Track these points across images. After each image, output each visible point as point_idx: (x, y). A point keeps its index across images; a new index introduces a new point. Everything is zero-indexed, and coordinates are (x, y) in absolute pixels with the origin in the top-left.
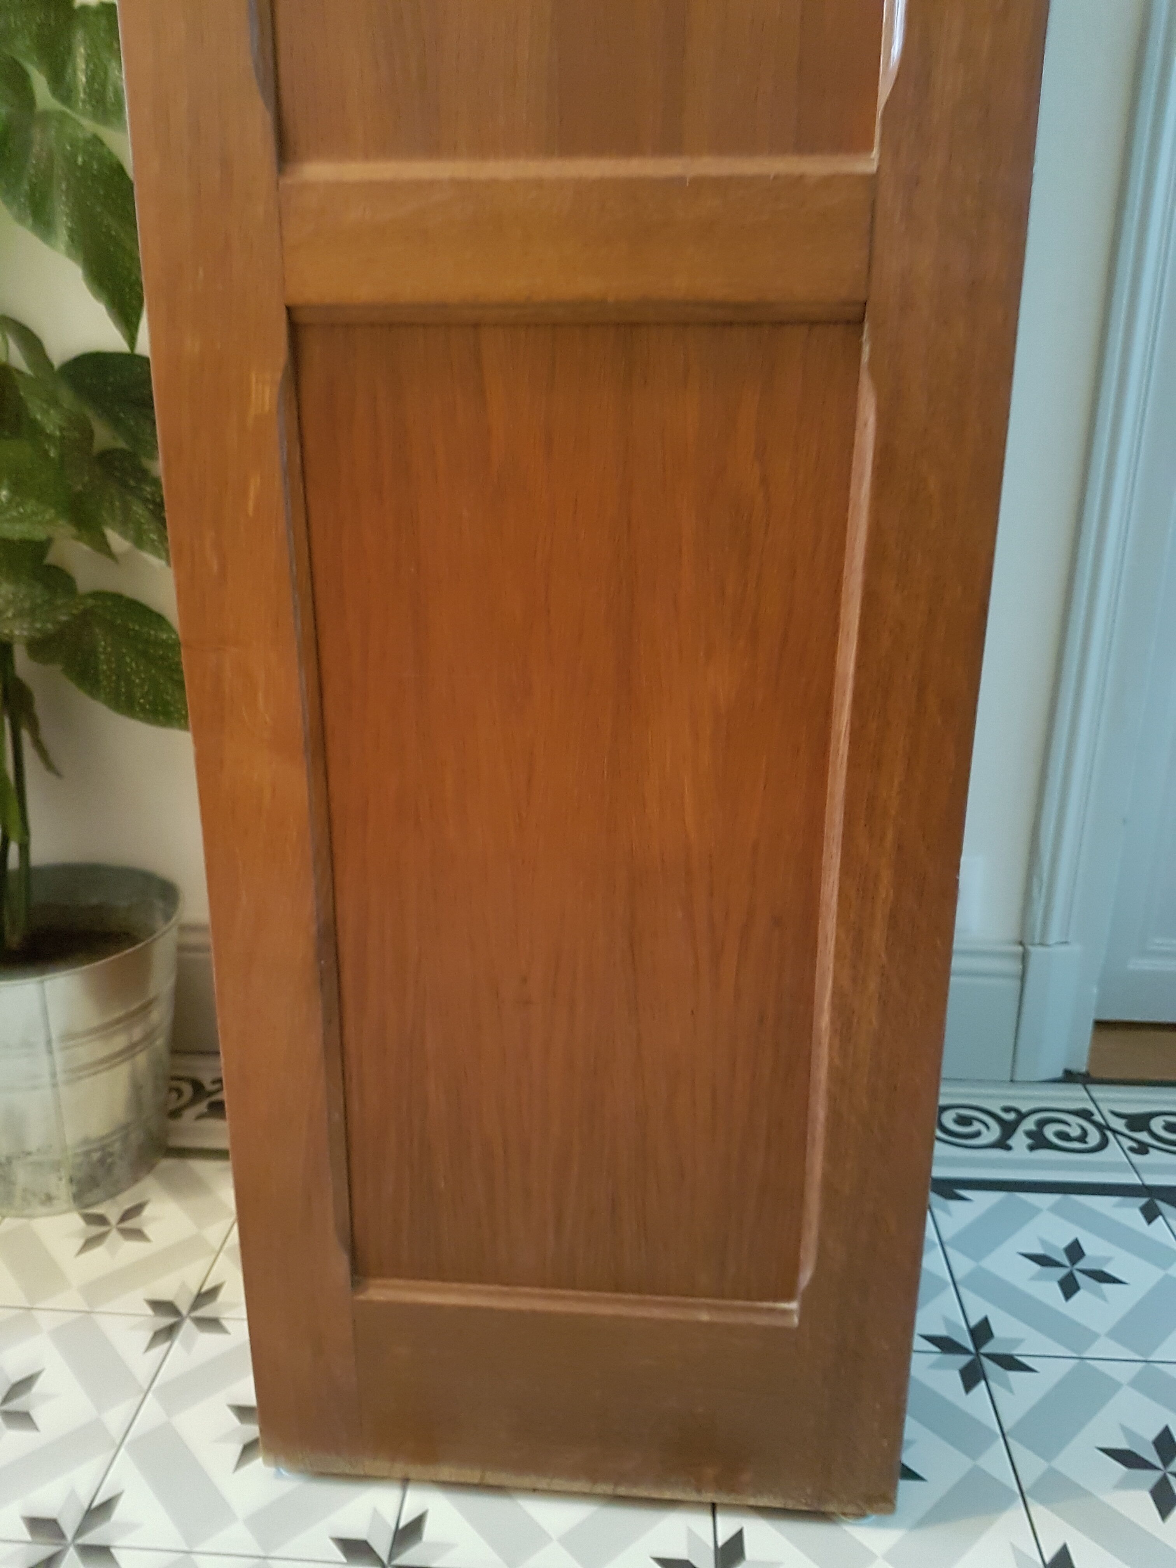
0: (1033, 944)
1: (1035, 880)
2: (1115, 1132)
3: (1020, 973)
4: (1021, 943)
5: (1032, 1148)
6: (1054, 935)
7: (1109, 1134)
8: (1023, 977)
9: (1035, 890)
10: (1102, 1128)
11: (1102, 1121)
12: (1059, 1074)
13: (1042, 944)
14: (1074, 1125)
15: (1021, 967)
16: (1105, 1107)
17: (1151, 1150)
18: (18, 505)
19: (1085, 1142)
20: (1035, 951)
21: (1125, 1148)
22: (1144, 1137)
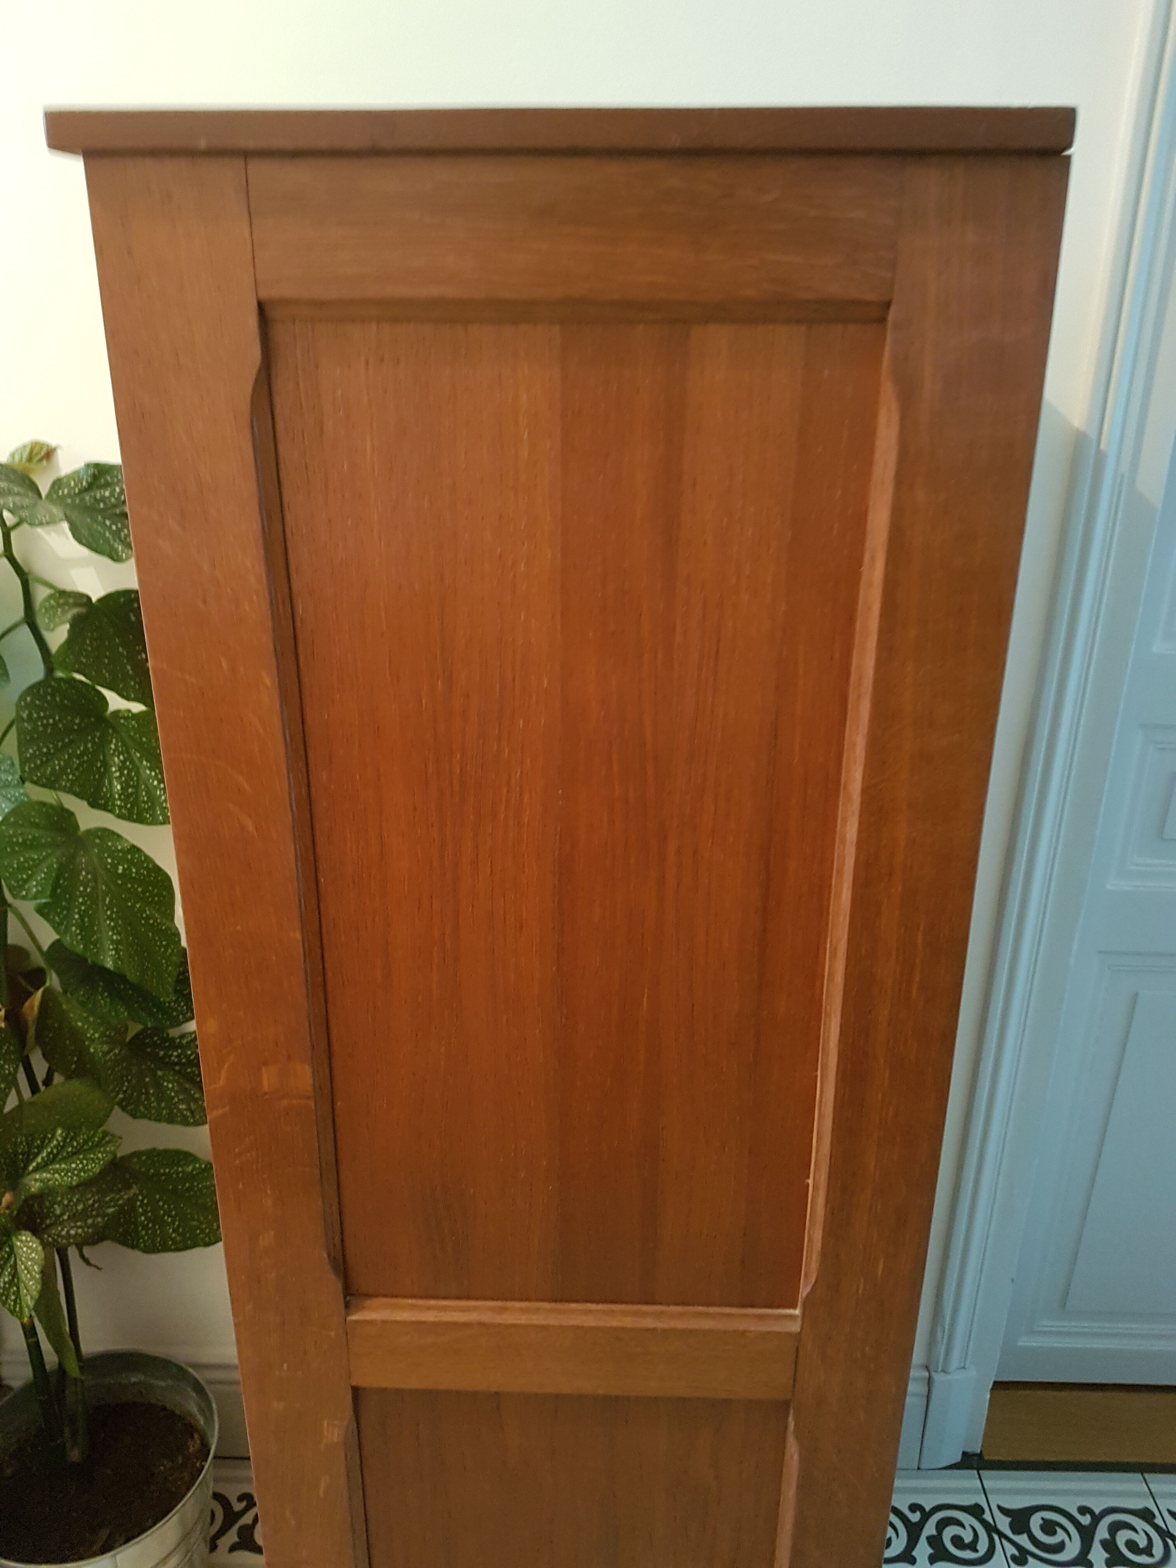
0: (936, 1371)
1: (939, 1329)
2: (1001, 1535)
3: (926, 1393)
4: (927, 1368)
5: (933, 1560)
6: (955, 1362)
7: (996, 1537)
8: (928, 1397)
9: (939, 1334)
10: (991, 1529)
11: (991, 1522)
12: (958, 1458)
13: (944, 1371)
14: (968, 1527)
15: (927, 1389)
16: (994, 1501)
17: (1030, 1559)
18: (72, 1139)
19: (977, 1551)
20: (937, 1377)
21: (1008, 1556)
22: (1023, 1540)
